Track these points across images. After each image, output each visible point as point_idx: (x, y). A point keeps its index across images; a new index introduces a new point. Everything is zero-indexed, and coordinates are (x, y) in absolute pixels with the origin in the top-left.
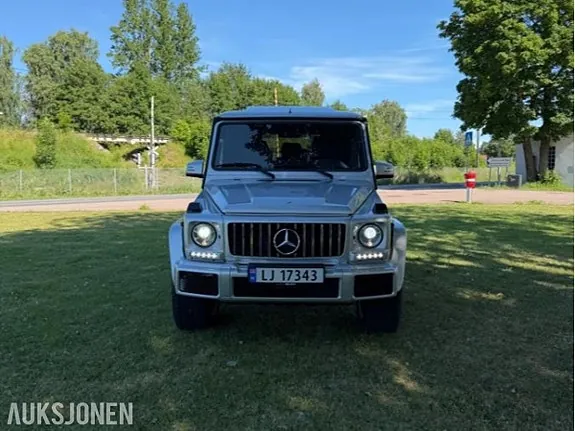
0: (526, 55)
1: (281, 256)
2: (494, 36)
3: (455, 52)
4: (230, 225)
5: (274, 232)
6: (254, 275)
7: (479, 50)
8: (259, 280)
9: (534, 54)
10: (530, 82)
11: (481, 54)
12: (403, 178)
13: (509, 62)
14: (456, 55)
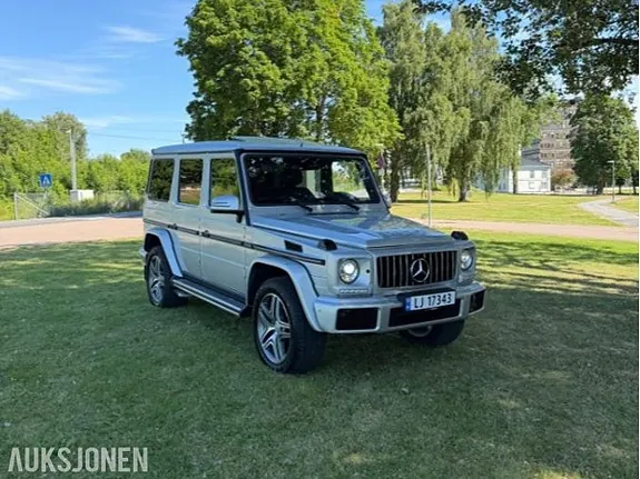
0: (268, 83)
1: (416, 284)
2: (236, 61)
3: (195, 72)
4: (378, 259)
5: (410, 263)
6: (409, 304)
7: (221, 73)
8: (413, 308)
9: (275, 84)
10: (271, 110)
11: (223, 78)
12: (122, 205)
13: (253, 89)
14: (195, 76)
